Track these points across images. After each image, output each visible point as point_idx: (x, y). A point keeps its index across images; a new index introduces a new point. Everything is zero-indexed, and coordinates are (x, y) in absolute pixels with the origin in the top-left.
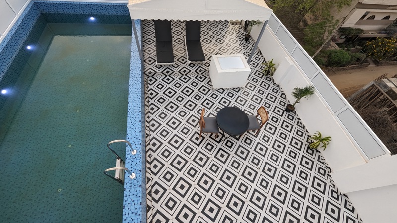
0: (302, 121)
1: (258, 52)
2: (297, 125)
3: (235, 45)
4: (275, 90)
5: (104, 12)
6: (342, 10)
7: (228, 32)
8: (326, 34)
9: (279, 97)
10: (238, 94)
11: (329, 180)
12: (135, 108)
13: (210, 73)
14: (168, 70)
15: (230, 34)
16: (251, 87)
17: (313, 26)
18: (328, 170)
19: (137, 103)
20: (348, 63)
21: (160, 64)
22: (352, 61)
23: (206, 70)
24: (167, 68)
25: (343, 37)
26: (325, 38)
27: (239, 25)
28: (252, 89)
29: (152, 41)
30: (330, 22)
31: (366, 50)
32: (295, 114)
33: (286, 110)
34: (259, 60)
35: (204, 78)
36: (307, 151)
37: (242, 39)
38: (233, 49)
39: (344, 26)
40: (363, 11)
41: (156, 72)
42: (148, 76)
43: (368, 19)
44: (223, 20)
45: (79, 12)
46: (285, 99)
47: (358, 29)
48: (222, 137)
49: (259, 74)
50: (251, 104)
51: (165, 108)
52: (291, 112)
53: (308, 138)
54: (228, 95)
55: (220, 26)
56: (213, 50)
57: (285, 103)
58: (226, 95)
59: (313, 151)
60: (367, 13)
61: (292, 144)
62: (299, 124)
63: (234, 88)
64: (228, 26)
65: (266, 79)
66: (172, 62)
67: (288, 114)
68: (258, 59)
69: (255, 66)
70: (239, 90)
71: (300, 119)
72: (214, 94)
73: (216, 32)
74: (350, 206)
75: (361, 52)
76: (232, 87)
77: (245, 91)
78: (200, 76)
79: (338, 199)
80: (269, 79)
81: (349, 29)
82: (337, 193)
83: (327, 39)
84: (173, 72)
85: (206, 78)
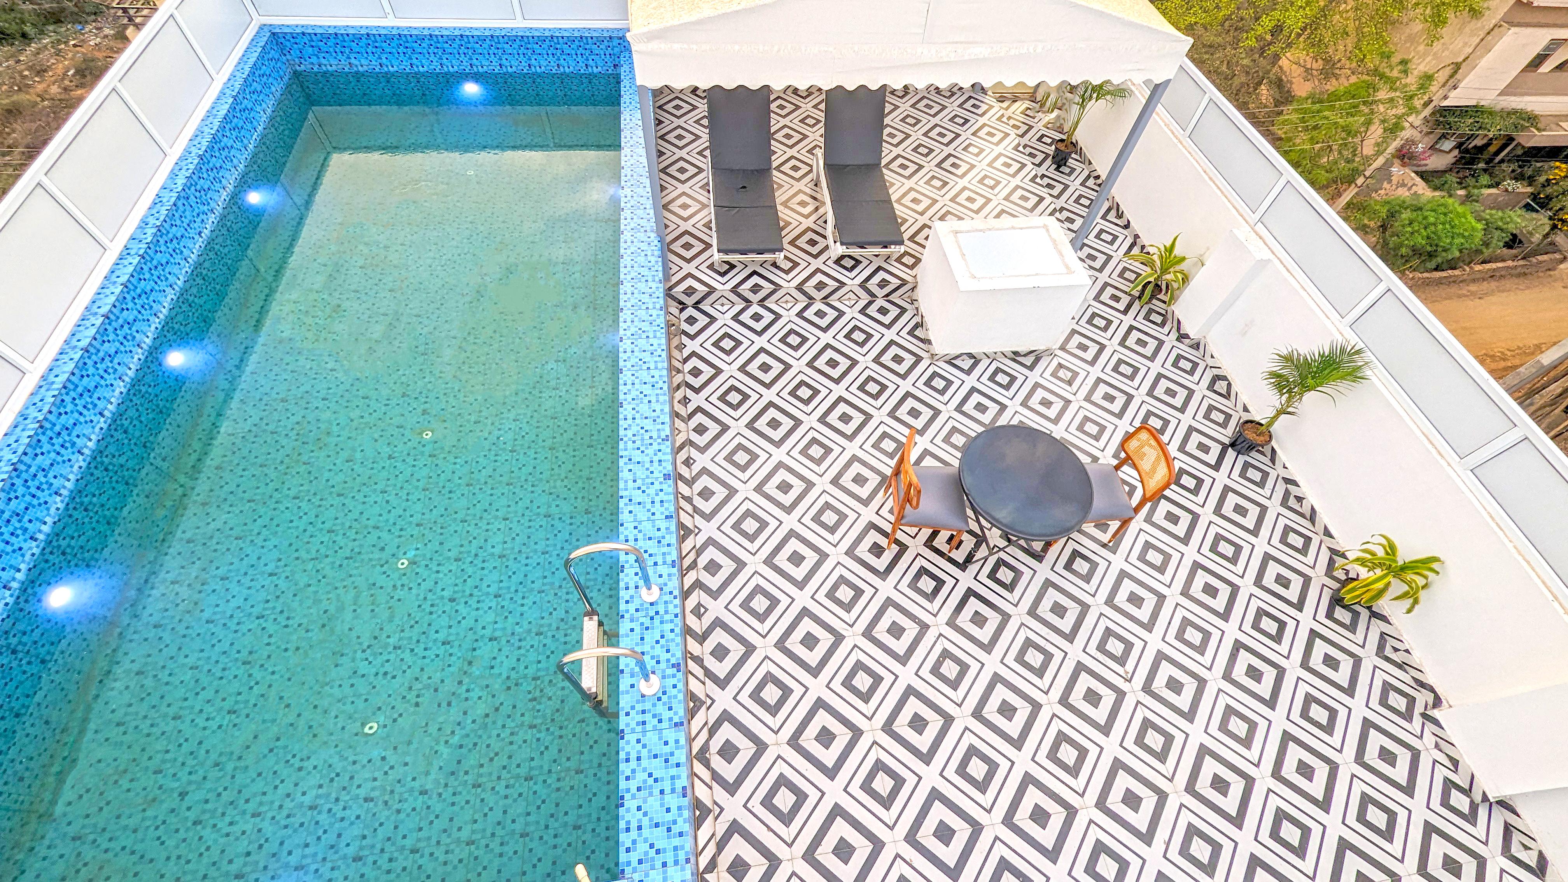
0: (1306, 489)
1: (1109, 210)
2: (1284, 503)
3: (1016, 181)
4: (1183, 364)
5: (514, 65)
6: (1444, 31)
7: (986, 129)
8: (1376, 131)
9: (1201, 389)
10: (1034, 376)
11: (1429, 740)
12: (648, 424)
13: (920, 294)
14: (755, 279)
15: (995, 140)
16: (1083, 348)
17: (1321, 101)
18: (1423, 698)
19: (654, 405)
20: (1471, 256)
21: (727, 258)
22: (1487, 244)
23: (904, 282)
24: (755, 273)
25: (1447, 145)
26: (1368, 149)
27: (1027, 104)
28: (1089, 355)
29: (692, 170)
30: (1392, 83)
31: (1549, 198)
32: (1273, 460)
33: (1233, 445)
34: (1112, 243)
35: (894, 312)
36: (1330, 615)
37: (1041, 156)
38: (1006, 199)
39: (1455, 99)
40: (1539, 39)
41: (712, 290)
42: (681, 303)
43: (1560, 67)
44: (966, 85)
45: (426, 65)
46: (1227, 396)
47: (1515, 112)
48: (977, 546)
49: (1116, 299)
50: (1086, 419)
51: (750, 425)
52: (1254, 454)
53: (1331, 563)
54: (992, 379)
55: (953, 106)
56: (926, 202)
57: (1228, 417)
58: (984, 379)
59: (1356, 615)
60: (1555, 44)
61: (1265, 582)
62: (1292, 502)
63: (1016, 353)
64: (984, 107)
65: (1147, 318)
66: (773, 251)
67: (1242, 459)
68: (1109, 238)
69: (1097, 264)
70: (1037, 360)
71: (1295, 483)
72: (935, 375)
73: (938, 130)
74: (1526, 848)
75: (1528, 207)
76: (1008, 349)
77: (1060, 366)
78: (880, 302)
79: (1471, 817)
80: (1159, 319)
81: (1476, 111)
82: (1467, 792)
83: (1378, 153)
84: (778, 287)
85: (903, 311)
